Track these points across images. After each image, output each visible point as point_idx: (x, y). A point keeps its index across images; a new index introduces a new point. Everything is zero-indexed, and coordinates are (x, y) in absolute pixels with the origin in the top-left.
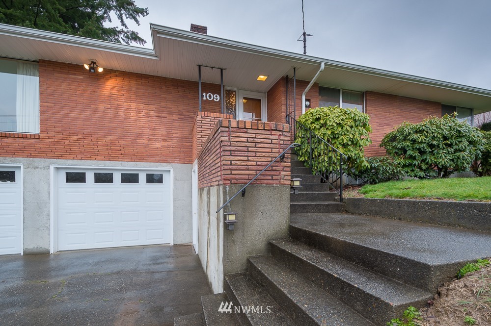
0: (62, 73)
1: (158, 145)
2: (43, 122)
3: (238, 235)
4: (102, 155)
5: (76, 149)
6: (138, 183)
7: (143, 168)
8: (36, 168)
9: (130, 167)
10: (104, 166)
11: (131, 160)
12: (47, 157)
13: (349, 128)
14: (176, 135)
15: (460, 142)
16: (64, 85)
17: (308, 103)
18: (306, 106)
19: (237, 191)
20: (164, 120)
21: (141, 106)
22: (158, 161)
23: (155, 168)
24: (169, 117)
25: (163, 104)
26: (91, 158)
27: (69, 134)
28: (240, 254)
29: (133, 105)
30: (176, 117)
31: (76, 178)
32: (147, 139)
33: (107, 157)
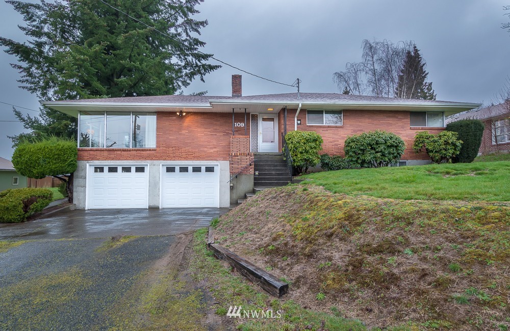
0: (166, 117)
1: (212, 151)
2: (158, 142)
3: (234, 191)
4: (184, 158)
5: (172, 155)
6: (201, 172)
7: (203, 164)
8: (154, 165)
9: (197, 163)
10: (184, 163)
11: (198, 160)
12: (159, 159)
13: (302, 144)
14: (221, 145)
15: (379, 147)
16: (167, 123)
17: (299, 122)
18: (298, 124)
19: (234, 176)
20: (215, 136)
21: (203, 129)
22: (212, 160)
23: (210, 163)
24: (218, 134)
25: (215, 128)
26: (178, 160)
27: (169, 148)
28: (235, 197)
29: (199, 130)
30: (222, 134)
31: (170, 170)
32: (206, 148)
33: (186, 159)
